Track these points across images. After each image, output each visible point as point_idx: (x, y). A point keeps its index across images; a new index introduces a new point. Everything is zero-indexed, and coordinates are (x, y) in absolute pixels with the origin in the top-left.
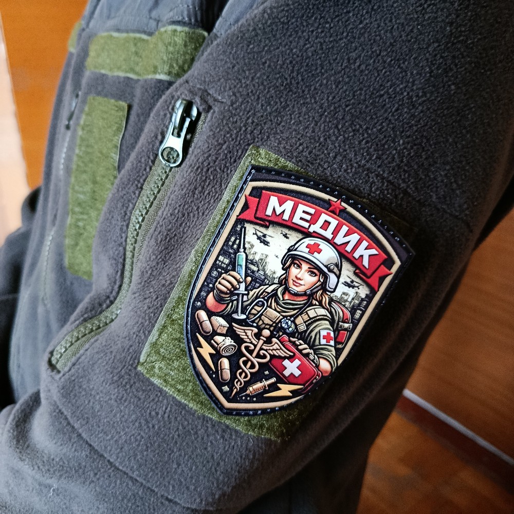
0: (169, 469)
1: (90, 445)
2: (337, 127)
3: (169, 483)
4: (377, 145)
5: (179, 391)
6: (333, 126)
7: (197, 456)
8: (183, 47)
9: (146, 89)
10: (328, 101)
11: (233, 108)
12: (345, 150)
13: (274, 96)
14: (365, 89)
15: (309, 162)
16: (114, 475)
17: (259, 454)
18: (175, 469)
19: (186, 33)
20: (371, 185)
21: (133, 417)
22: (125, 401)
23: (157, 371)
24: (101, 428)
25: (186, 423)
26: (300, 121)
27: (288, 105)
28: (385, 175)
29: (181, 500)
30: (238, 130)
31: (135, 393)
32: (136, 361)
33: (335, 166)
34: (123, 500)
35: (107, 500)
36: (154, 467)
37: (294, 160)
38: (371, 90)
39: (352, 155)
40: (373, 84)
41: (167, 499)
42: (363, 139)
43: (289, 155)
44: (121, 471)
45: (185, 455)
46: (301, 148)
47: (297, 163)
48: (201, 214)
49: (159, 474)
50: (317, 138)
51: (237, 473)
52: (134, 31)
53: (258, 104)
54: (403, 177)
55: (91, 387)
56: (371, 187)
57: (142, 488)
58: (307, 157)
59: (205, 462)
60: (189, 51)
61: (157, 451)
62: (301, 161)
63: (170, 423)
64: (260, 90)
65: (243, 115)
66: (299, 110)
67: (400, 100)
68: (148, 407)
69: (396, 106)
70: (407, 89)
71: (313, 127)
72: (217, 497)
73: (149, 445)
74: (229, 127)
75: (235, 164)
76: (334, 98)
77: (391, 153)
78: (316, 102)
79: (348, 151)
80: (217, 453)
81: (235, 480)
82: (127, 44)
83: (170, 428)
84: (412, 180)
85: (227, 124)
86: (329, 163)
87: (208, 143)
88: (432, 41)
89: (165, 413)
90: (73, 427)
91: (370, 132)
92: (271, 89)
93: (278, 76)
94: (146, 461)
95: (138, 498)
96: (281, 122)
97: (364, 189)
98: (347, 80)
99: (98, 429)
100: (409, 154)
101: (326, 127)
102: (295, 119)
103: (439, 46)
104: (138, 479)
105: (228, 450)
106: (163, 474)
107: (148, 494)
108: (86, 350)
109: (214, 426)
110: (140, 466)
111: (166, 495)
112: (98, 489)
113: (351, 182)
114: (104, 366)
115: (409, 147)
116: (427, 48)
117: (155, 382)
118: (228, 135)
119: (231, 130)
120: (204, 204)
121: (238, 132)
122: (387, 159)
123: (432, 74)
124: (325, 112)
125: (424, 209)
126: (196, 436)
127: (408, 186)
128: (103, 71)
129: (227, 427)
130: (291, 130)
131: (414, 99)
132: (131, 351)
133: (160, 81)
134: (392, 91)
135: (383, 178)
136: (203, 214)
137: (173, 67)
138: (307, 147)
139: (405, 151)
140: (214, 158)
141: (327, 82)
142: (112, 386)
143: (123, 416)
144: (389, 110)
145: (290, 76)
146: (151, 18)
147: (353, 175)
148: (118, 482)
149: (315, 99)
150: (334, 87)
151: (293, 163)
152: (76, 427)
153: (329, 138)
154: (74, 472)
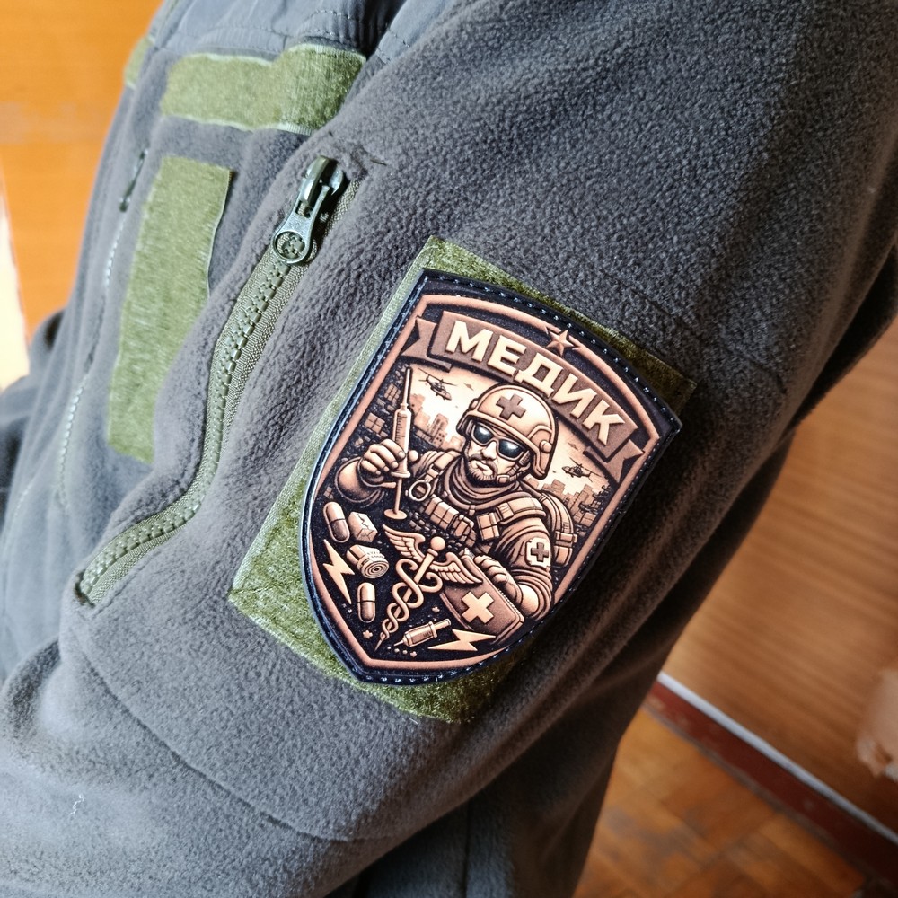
0: (275, 769)
1: (145, 727)
2: (571, 211)
3: (275, 792)
4: (636, 243)
5: (296, 637)
6: (565, 210)
7: (322, 747)
8: (324, 79)
9: (261, 147)
10: (559, 170)
11: (403, 175)
12: (585, 250)
13: (472, 159)
14: (618, 152)
15: (523, 266)
16: (183, 778)
17: (424, 747)
18: (286, 768)
19: (329, 56)
20: (624, 307)
21: (218, 679)
22: (205, 653)
23: (261, 604)
24: (163, 698)
25: (306, 690)
26: (513, 201)
27: (495, 175)
28: (648, 292)
29: (294, 821)
30: (411, 211)
31: (223, 638)
32: (227, 587)
33: (566, 274)
34: (195, 819)
35: (168, 818)
36: (250, 766)
37: (499, 263)
38: (629, 153)
39: (594, 258)
40: (632, 144)
41: (271, 819)
42: (614, 233)
43: (491, 253)
44: (194, 771)
45: (302, 745)
46: (512, 243)
47: (503, 268)
48: (342, 347)
49: (259, 776)
50: (539, 228)
51: (387, 779)
52: (245, 53)
53: (444, 171)
54: (676, 296)
55: (146, 629)
56: (623, 310)
57: (229, 799)
58: (521, 259)
59: (335, 759)
60: (334, 87)
61: (256, 739)
62: (510, 264)
63: (279, 691)
64: (448, 146)
65: (420, 187)
66: (511, 182)
67: (675, 171)
68: (244, 663)
69: (670, 180)
70: (688, 155)
71: (533, 211)
72: (353, 818)
73: (242, 727)
74: (395, 206)
75: (403, 268)
76: (568, 164)
77: (658, 257)
78: (539, 171)
79: (588, 251)
80: (354, 743)
81: (385, 792)
82: (233, 74)
83: (278, 699)
84: (692, 304)
85: (392, 200)
86: (557, 268)
87: (360, 230)
88: (730, 79)
89: (271, 673)
90: (115, 698)
91: (625, 221)
92: (466, 147)
93: (478, 124)
94: (237, 754)
95: (221, 817)
96: (482, 202)
97: (612, 313)
98: (589, 137)
99: (157, 700)
100: (688, 260)
101: (554, 211)
102: (504, 196)
103: (742, 86)
104: (222, 784)
105: (374, 739)
106: (265, 777)
107: (238, 809)
108: (140, 569)
109: (352, 697)
110: (226, 764)
111: (269, 812)
112: (154, 799)
113: (592, 301)
114: (170, 595)
115: (688, 248)
116: (722, 90)
117: (257, 622)
118: (394, 220)
119: (400, 211)
120: (350, 330)
121: (411, 215)
122: (650, 266)
123: (730, 132)
124: (553, 186)
125: (707, 350)
126: (321, 714)
127: (685, 313)
128: (190, 117)
129: (374, 699)
130: (497, 215)
131: (699, 172)
132: (218, 570)
133: (284, 134)
134: (664, 157)
135: (644, 297)
136: (346, 347)
137: (306, 111)
138: (522, 243)
139: (681, 254)
140: (369, 256)
141: (558, 140)
142: (183, 629)
143: (200, 679)
144: (658, 187)
145: (498, 126)
146: (274, 31)
147: (595, 290)
148: (189, 788)
149: (538, 165)
150: (568, 147)
151: (498, 266)
152: (120, 698)
153: (558, 228)
154: (113, 771)
